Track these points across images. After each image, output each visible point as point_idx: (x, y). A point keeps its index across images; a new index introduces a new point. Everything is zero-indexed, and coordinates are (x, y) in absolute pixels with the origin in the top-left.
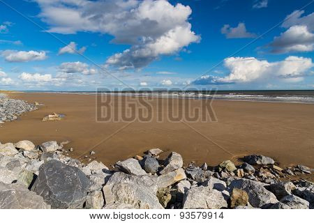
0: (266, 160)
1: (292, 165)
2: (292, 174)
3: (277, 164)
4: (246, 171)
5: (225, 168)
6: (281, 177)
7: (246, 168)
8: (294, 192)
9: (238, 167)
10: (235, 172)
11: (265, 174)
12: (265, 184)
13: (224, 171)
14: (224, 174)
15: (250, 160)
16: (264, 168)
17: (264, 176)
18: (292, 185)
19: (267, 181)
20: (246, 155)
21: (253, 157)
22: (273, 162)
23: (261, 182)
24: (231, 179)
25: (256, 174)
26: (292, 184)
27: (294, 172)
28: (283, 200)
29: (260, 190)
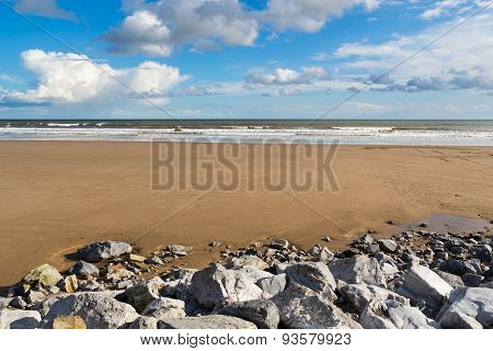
0: (117, 249)
1: (159, 248)
2: (161, 262)
3: (137, 251)
4: (82, 277)
5: (37, 282)
6: (144, 271)
7: (82, 271)
8: (163, 292)
9: (65, 273)
10: (61, 285)
11: (117, 273)
12: (117, 292)
13: (37, 290)
14: (35, 296)
15: (89, 254)
16: (115, 263)
17: (116, 277)
18: (159, 281)
19: (121, 285)
20: (81, 246)
21: (94, 247)
22: (130, 249)
23: (111, 289)
24: (52, 300)
25: (102, 277)
26: (159, 279)
27: (162, 258)
28: (146, 310)
29: (108, 306)
